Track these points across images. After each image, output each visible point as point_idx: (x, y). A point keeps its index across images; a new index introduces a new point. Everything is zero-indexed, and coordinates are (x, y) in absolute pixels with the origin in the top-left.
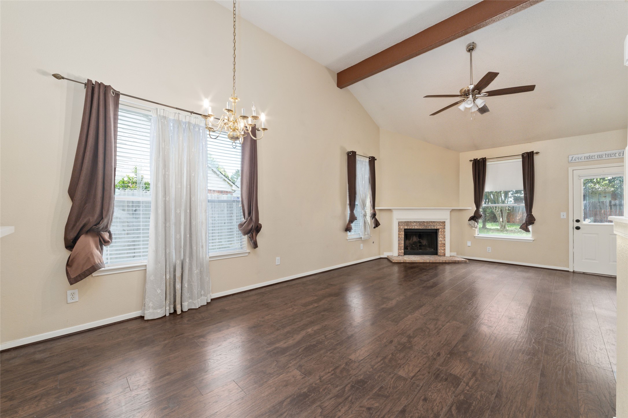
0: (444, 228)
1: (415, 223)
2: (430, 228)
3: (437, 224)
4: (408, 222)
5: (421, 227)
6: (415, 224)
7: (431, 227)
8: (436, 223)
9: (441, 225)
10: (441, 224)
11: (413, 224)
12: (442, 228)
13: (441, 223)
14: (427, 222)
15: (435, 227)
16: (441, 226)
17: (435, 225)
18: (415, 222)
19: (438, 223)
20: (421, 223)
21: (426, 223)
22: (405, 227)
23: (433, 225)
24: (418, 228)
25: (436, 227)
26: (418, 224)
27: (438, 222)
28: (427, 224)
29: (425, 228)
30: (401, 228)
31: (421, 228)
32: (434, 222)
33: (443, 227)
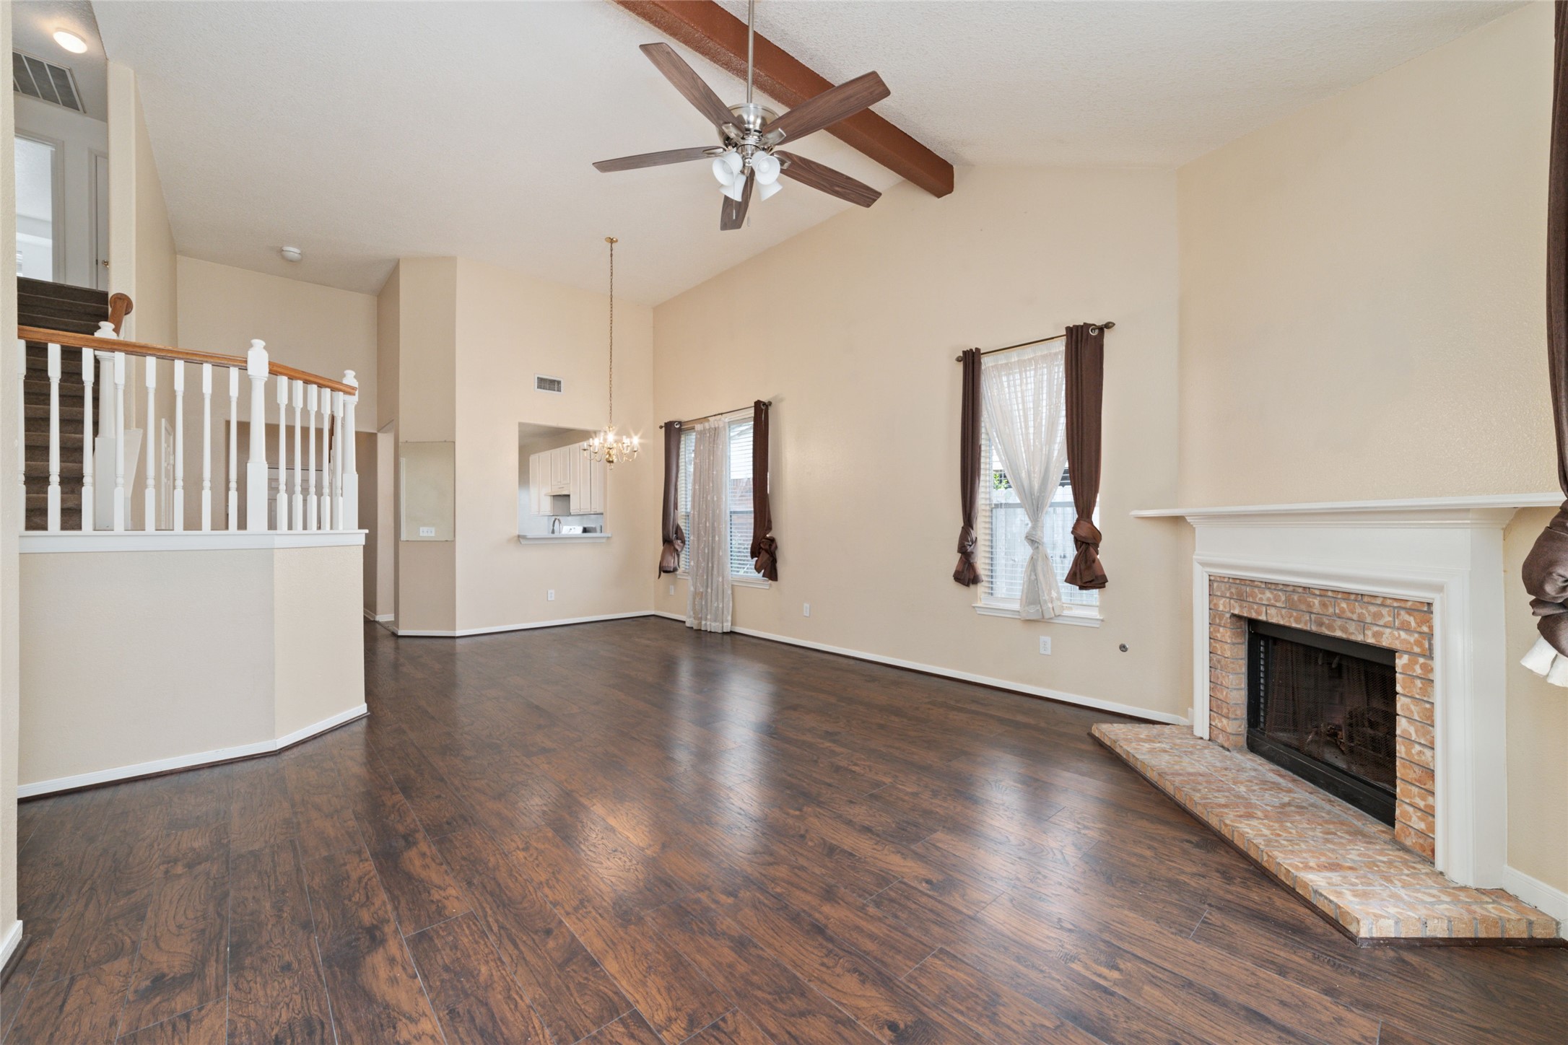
0: (1429, 655)
1: (1268, 594)
2: (1338, 634)
3: (1378, 616)
4: (1243, 581)
5: (1297, 621)
6: (1269, 599)
7: (1344, 629)
8: (1373, 609)
9: (1405, 627)
10: (1405, 616)
11: (1260, 596)
12: (1417, 650)
13: (1410, 611)
14: (1323, 592)
15: (1369, 633)
16: (1403, 634)
17: (1369, 620)
18: (1268, 585)
19: (1385, 611)
20: (1296, 597)
21: (1316, 601)
22: (1234, 608)
23: (1355, 617)
24: (1282, 622)
25: (1375, 635)
26: (1283, 598)
27: (1384, 601)
28: (1324, 605)
29: (1314, 628)
30: (1221, 608)
31: (1294, 625)
32: (1360, 596)
33: (1418, 643)
